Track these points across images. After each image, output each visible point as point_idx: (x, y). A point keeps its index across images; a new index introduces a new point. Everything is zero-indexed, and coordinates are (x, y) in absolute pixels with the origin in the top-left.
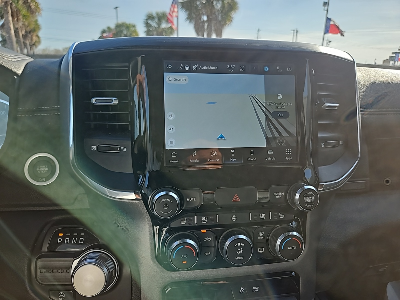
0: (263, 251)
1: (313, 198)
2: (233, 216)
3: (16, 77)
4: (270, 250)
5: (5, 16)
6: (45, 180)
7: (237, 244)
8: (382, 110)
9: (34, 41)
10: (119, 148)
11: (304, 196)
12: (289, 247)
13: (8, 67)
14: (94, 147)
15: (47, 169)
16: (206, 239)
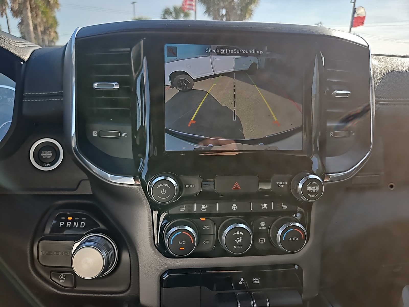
0: (264, 241)
1: (318, 188)
2: (234, 205)
3: (22, 63)
4: (271, 240)
5: (24, 12)
6: (49, 165)
7: (236, 233)
8: (399, 100)
9: (52, 37)
10: (120, 134)
11: (308, 186)
12: (290, 238)
13: (14, 52)
14: (95, 132)
15: (51, 154)
16: (205, 227)
